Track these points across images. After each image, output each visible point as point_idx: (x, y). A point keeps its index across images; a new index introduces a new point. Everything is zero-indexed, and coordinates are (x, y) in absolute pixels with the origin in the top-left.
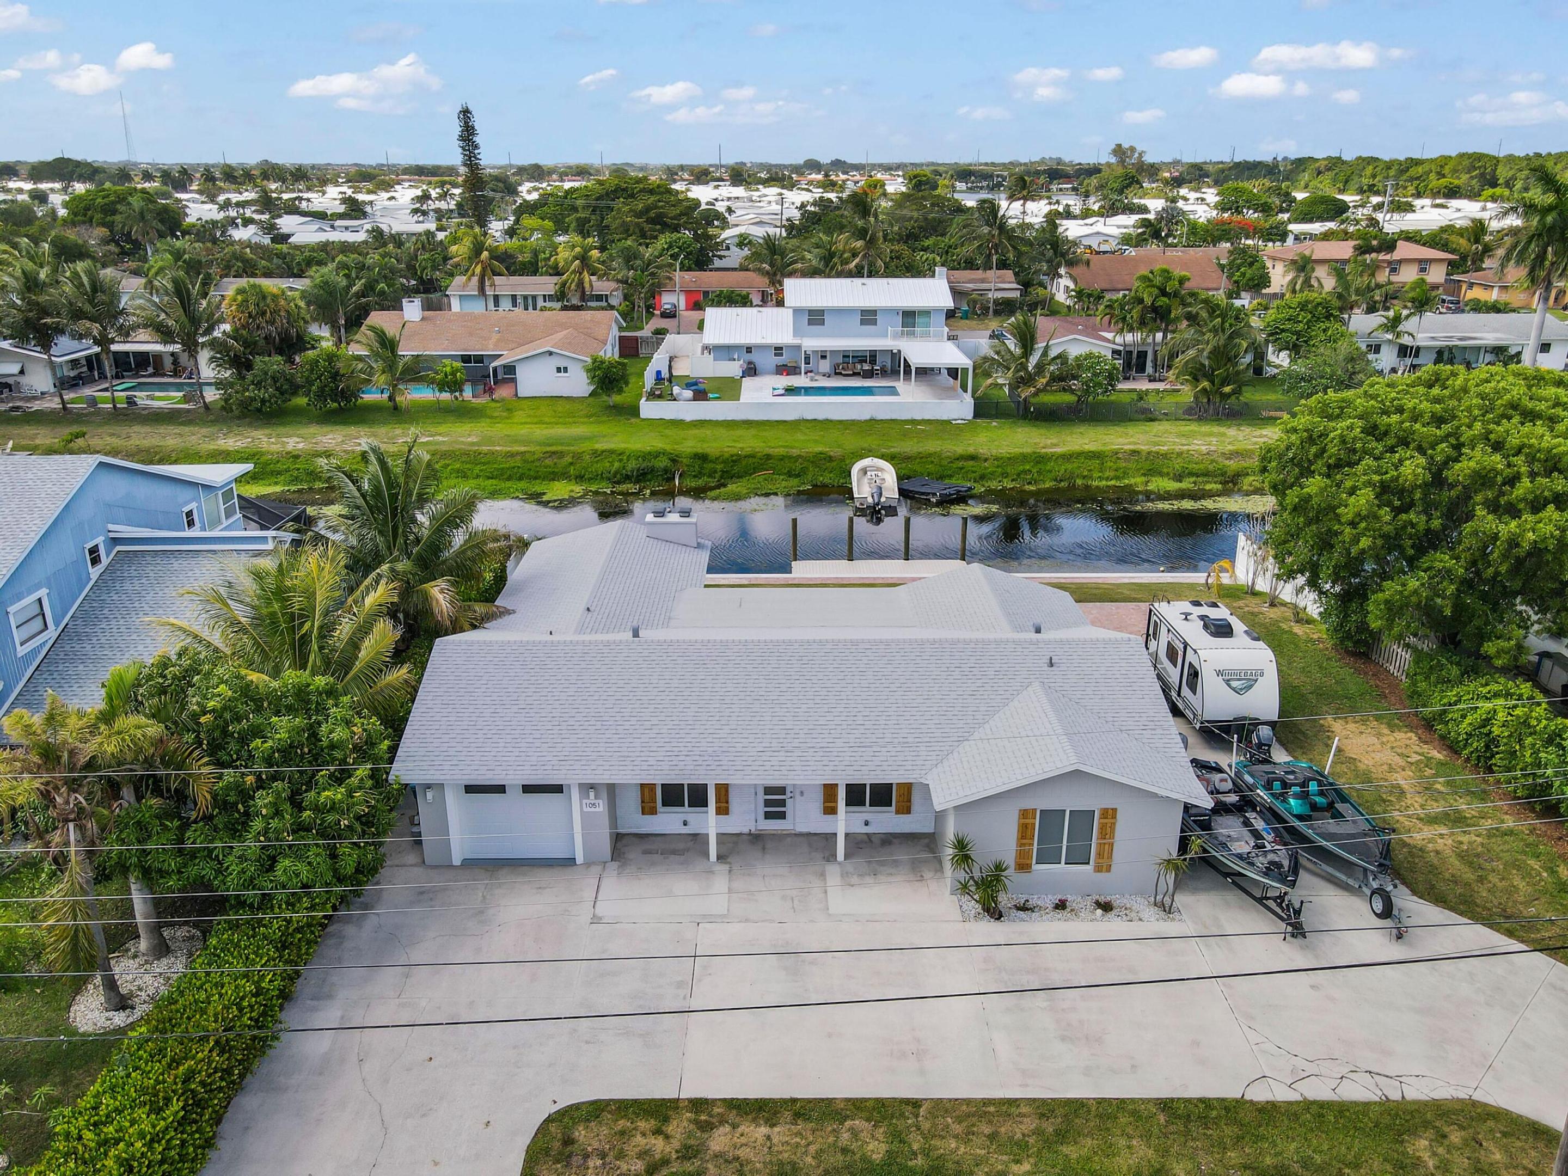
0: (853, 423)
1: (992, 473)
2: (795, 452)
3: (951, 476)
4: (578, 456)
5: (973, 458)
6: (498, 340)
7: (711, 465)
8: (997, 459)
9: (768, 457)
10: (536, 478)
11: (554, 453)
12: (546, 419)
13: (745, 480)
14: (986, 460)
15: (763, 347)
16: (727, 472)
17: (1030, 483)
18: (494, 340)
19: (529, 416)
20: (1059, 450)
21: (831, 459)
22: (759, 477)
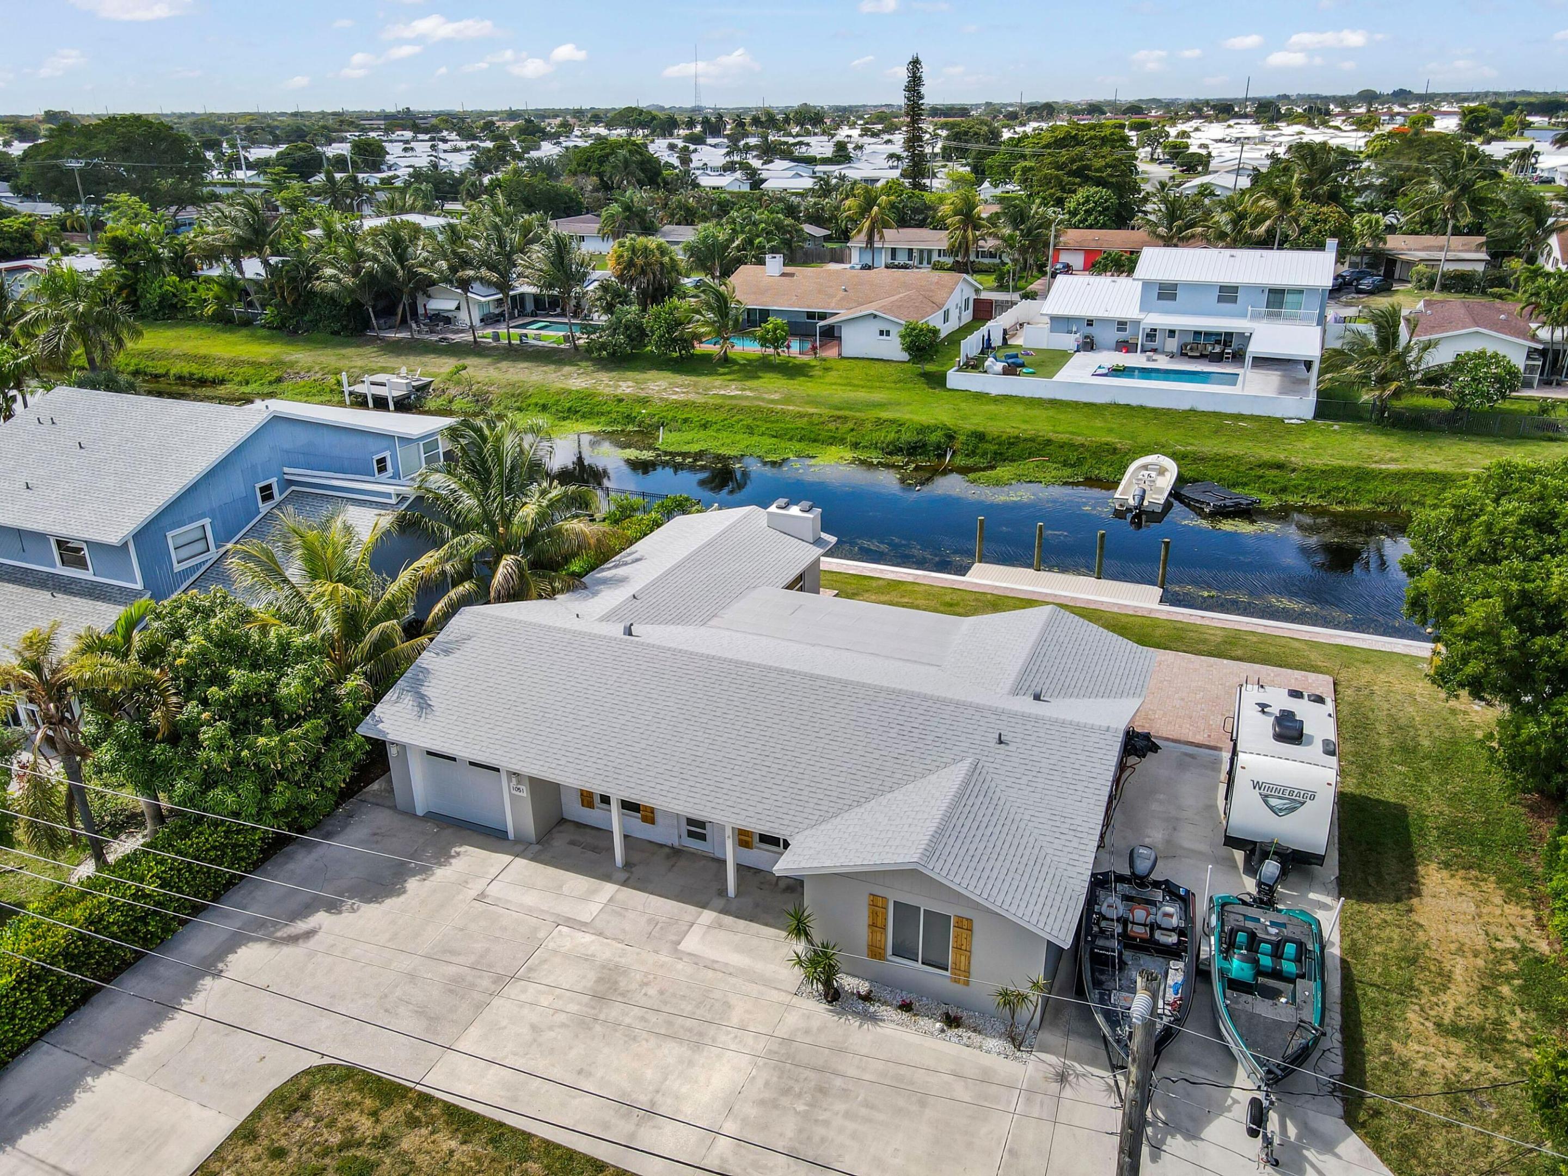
0: (1167, 412)
1: (1296, 487)
2: (1079, 440)
3: (1245, 485)
4: (860, 423)
5: (1280, 466)
6: (842, 299)
7: (986, 446)
8: (1308, 470)
9: (1049, 442)
10: (815, 441)
11: (839, 418)
12: (856, 382)
13: (1015, 464)
14: (1294, 470)
15: (1105, 321)
16: (1001, 454)
17: (1341, 503)
18: (838, 298)
19: (841, 377)
20: (1393, 467)
21: (1115, 451)
22: (1031, 464)
